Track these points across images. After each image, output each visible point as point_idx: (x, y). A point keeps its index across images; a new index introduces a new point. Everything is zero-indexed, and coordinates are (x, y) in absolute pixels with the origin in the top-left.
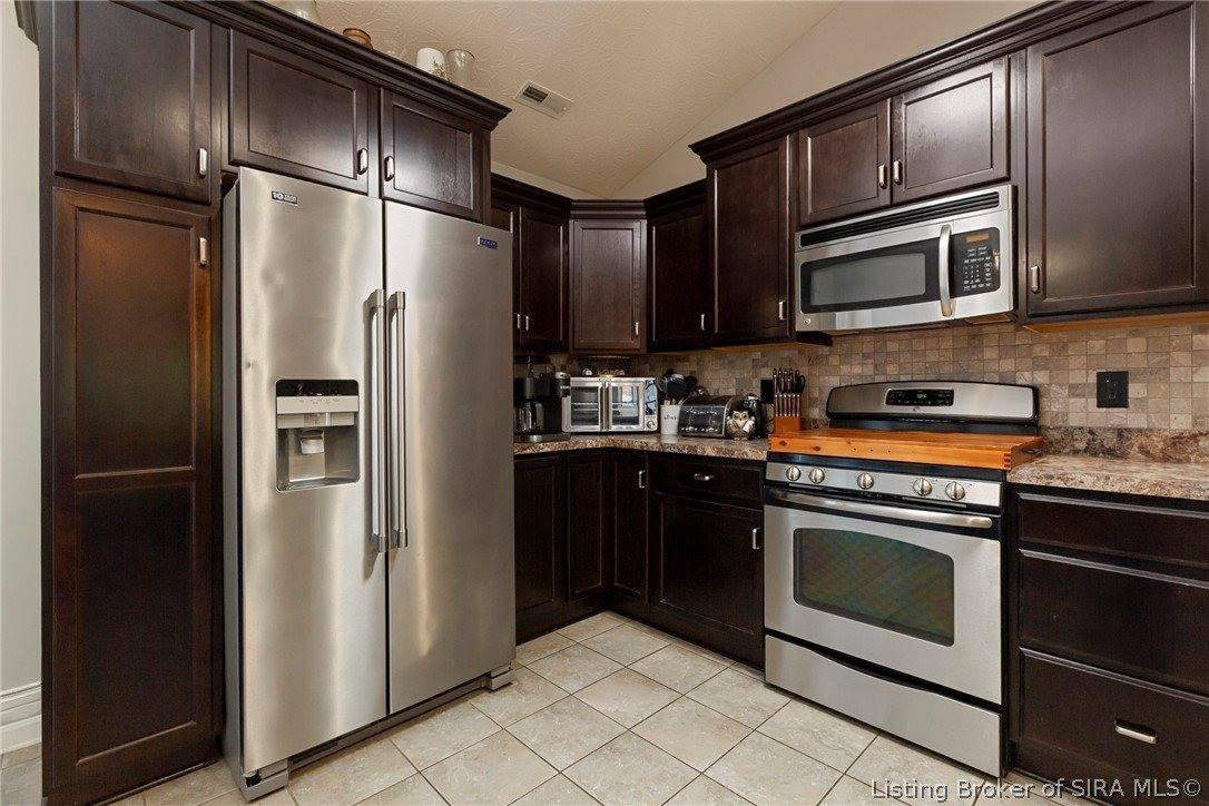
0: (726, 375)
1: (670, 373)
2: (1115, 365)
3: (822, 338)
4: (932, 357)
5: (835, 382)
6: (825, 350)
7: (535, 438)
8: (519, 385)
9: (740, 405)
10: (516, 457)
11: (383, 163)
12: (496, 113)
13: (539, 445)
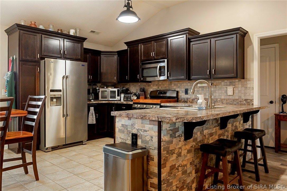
0: (134, 88)
1: (123, 88)
3: (150, 82)
4: (165, 85)
5: (152, 90)
6: (150, 84)
7: (92, 100)
8: (89, 90)
9: (135, 94)
10: (88, 104)
11: (64, 52)
12: (84, 39)
13: (93, 102)
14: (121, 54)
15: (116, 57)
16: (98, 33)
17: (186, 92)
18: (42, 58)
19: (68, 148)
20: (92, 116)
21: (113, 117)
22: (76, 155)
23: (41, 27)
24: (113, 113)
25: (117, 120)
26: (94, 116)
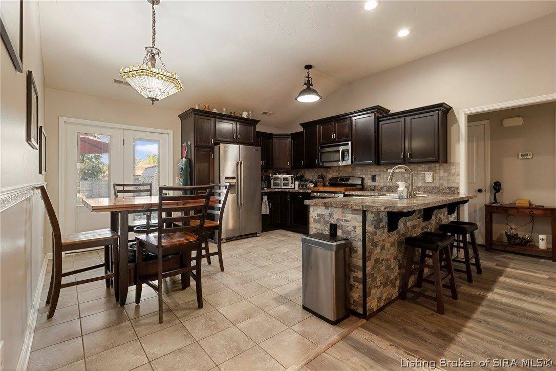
0: (310, 175)
1: (297, 174)
2: (374, 174)
3: (329, 167)
4: (348, 171)
5: (331, 176)
6: (329, 169)
8: (262, 177)
9: (312, 182)
10: (262, 192)
11: (237, 136)
12: (257, 122)
13: (266, 190)
14: (295, 136)
15: (289, 140)
16: (270, 114)
17: (373, 179)
18: (217, 144)
19: (243, 240)
20: (265, 206)
21: (307, 205)
22: (253, 247)
23: (215, 111)
24: (307, 202)
25: (311, 209)
26: (268, 206)
